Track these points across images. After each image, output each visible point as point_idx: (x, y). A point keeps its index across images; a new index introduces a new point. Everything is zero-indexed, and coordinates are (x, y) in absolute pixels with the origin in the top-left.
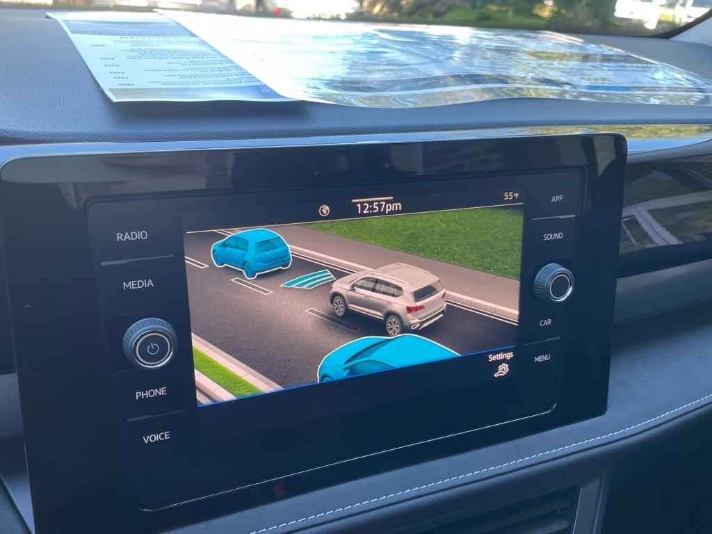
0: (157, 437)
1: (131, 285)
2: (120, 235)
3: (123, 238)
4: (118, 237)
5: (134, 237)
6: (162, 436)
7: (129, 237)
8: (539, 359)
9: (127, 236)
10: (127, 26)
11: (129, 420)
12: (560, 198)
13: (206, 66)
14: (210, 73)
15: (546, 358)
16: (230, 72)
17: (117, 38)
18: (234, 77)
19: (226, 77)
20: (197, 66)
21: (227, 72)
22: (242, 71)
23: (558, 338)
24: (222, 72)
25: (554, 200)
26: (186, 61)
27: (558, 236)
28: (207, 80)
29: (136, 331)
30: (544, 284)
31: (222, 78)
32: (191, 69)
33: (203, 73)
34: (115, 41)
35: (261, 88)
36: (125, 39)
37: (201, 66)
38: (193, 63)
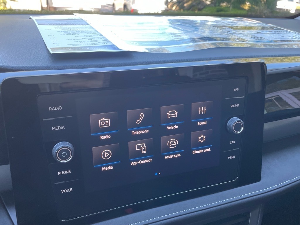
0: (67, 191)
1: (55, 128)
2: (50, 108)
3: (52, 109)
4: (50, 109)
5: (56, 108)
6: (69, 190)
7: (54, 109)
8: (230, 158)
9: (53, 109)
10: (61, 21)
11: (55, 184)
12: (237, 89)
13: (91, 37)
14: (93, 40)
15: (233, 157)
16: (101, 39)
17: (56, 26)
18: (102, 41)
19: (99, 42)
20: (87, 37)
21: (100, 39)
22: (106, 39)
23: (238, 149)
24: (97, 40)
25: (235, 90)
26: (83, 35)
27: (237, 105)
28: (91, 43)
29: (57, 147)
30: (231, 126)
31: (97, 42)
32: (85, 39)
33: (89, 40)
34: (55, 28)
35: (112, 46)
36: (60, 27)
37: (89, 37)
38: (86, 36)
